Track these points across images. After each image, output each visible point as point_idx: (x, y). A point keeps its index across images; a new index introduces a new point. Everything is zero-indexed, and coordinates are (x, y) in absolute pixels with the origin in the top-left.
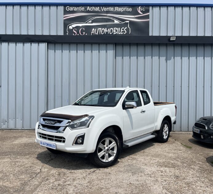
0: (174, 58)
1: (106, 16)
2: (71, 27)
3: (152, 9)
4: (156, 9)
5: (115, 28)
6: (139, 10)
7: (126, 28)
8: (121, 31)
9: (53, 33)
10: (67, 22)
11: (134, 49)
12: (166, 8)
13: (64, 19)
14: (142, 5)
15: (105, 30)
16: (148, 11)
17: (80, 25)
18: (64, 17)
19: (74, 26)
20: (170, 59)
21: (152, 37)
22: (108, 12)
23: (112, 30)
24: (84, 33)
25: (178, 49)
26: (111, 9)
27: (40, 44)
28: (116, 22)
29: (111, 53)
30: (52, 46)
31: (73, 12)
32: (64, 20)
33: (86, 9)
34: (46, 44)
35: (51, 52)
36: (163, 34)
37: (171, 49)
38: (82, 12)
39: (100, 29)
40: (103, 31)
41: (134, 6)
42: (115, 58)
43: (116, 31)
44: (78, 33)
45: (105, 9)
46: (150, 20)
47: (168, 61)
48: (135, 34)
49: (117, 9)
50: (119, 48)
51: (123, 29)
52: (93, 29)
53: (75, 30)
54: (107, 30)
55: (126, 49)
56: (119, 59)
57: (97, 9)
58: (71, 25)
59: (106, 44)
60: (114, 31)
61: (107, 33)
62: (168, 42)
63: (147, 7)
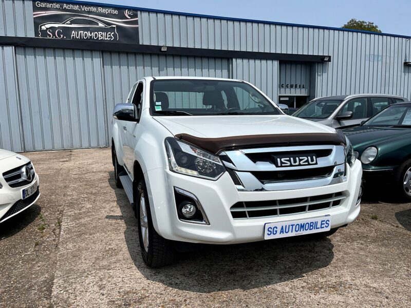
0: (167, 69)
1: (88, 17)
2: (44, 28)
3: (141, 14)
4: (145, 15)
5: (99, 33)
6: (126, 13)
7: (113, 33)
8: (108, 36)
9: (21, 34)
10: (38, 21)
11: (123, 58)
12: (155, 14)
13: (35, 16)
14: (130, 9)
15: (89, 34)
16: (136, 16)
17: (56, 26)
18: (34, 15)
19: (48, 26)
20: (163, 70)
21: (143, 45)
22: (89, 12)
23: (96, 34)
24: (62, 35)
25: (170, 60)
26: (93, 9)
27: (5, 48)
28: (101, 25)
29: (97, 61)
30: (21, 50)
31: (46, 9)
32: (34, 18)
33: (62, 6)
34: (13, 47)
35: (21, 58)
36: (154, 43)
37: (162, 60)
38: (57, 9)
39: (82, 32)
40: (86, 34)
41: (121, 9)
42: (103, 67)
43: (102, 36)
44: (54, 35)
45: (86, 9)
46: (139, 26)
47: (161, 72)
48: (124, 41)
49: (100, 10)
50: (107, 57)
51: (109, 34)
52: (73, 32)
53: (49, 31)
54: (91, 34)
55: (115, 57)
56: (107, 68)
57: (76, 7)
58: (44, 25)
59: (92, 50)
60: (100, 36)
61: (91, 37)
62: (159, 53)
63: (135, 11)
